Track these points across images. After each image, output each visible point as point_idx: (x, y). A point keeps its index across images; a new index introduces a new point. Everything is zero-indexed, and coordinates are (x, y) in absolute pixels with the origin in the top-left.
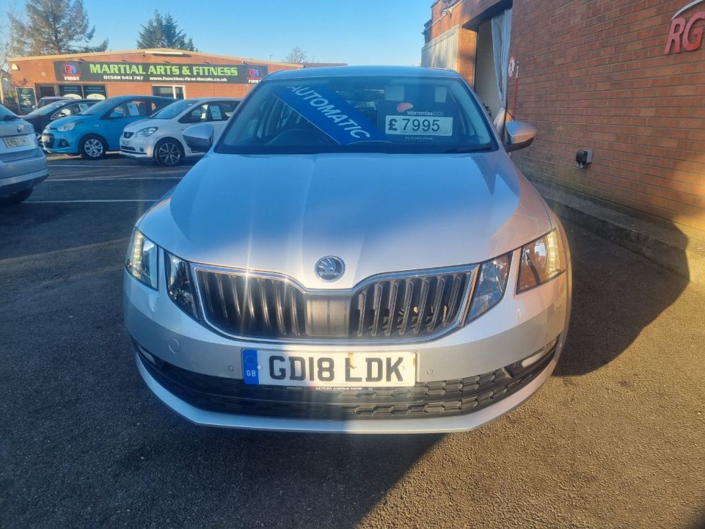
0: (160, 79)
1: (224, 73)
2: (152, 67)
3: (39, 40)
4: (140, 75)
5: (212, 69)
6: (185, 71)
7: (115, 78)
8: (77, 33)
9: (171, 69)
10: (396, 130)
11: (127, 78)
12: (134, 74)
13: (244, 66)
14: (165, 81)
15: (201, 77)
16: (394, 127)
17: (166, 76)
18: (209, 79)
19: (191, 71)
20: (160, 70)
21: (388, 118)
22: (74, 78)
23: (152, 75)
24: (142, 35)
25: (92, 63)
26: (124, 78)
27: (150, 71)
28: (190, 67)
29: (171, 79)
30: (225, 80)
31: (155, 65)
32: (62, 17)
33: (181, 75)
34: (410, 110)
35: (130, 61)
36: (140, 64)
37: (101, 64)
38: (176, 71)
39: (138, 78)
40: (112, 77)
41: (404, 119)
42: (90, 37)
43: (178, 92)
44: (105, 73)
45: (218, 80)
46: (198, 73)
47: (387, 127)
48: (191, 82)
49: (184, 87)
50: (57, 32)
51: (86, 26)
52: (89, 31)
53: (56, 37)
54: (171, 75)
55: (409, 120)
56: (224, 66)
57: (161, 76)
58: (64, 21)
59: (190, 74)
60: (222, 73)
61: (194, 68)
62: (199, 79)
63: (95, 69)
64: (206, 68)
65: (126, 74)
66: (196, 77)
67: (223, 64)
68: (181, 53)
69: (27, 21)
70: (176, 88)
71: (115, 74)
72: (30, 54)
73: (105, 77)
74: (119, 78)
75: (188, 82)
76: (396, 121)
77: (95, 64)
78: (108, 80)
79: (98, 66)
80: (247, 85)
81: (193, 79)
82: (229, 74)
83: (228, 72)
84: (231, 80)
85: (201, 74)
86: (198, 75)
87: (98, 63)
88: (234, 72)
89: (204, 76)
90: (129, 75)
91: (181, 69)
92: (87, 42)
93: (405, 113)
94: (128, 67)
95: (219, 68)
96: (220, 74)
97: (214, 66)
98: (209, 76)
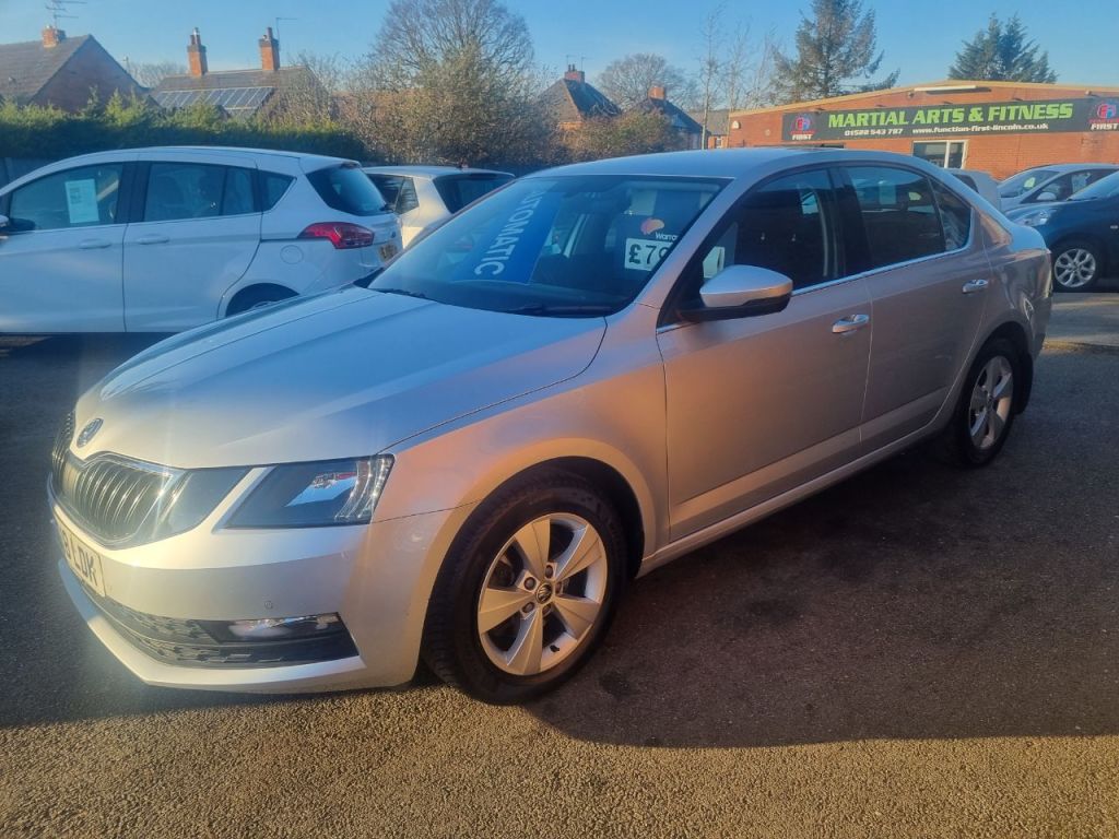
0: (929, 131)
1: (1045, 114)
2: (921, 113)
3: (803, 82)
4: (898, 127)
5: (1024, 108)
6: (975, 115)
7: (861, 132)
8: (855, 66)
9: (951, 114)
10: (638, 262)
11: (879, 132)
12: (890, 125)
13: (1090, 101)
14: (937, 134)
15: (1003, 123)
16: (636, 258)
17: (941, 125)
18: (1014, 127)
19: (985, 116)
20: (933, 116)
21: (630, 242)
22: (805, 137)
23: (919, 126)
24: (960, 57)
25: (832, 113)
26: (873, 132)
27: (916, 119)
28: (985, 108)
29: (948, 130)
30: (1045, 126)
31: (926, 109)
32: (840, 44)
33: (966, 123)
34: (660, 231)
35: (889, 106)
36: (902, 109)
37: (846, 113)
38: (958, 116)
39: (895, 131)
40: (856, 132)
41: (648, 246)
42: (874, 69)
43: (955, 151)
44: (849, 127)
45: (1032, 127)
46: (997, 118)
47: (628, 257)
48: (981, 132)
49: (965, 142)
50: (829, 67)
51: (871, 54)
52: (872, 61)
53: (826, 74)
54: (950, 124)
55: (654, 247)
56: (1048, 102)
57: (932, 126)
58: (843, 50)
59: (982, 120)
60: (1041, 115)
61: (992, 109)
62: (996, 128)
63: (835, 121)
64: (1013, 109)
65: (877, 127)
66: (991, 124)
67: (1046, 98)
68: (973, 87)
69: (793, 54)
70: (952, 144)
71: (862, 128)
72: (787, 102)
73: (847, 133)
74: (866, 132)
75: (975, 133)
76: (639, 248)
77: (836, 113)
78: (850, 137)
79: (841, 116)
80: (1086, 134)
81: (984, 129)
82: (1055, 117)
83: (1053, 112)
84: (1057, 126)
85: (1002, 118)
86: (997, 120)
87: (842, 112)
88: (1067, 111)
89: (1007, 122)
90: (882, 127)
91: (967, 113)
92: (867, 77)
93: (652, 237)
94: (883, 115)
95: (1038, 107)
96: (1036, 117)
97: (1029, 104)
98: (1016, 121)
